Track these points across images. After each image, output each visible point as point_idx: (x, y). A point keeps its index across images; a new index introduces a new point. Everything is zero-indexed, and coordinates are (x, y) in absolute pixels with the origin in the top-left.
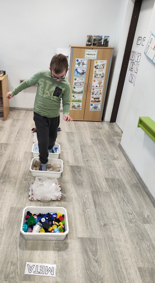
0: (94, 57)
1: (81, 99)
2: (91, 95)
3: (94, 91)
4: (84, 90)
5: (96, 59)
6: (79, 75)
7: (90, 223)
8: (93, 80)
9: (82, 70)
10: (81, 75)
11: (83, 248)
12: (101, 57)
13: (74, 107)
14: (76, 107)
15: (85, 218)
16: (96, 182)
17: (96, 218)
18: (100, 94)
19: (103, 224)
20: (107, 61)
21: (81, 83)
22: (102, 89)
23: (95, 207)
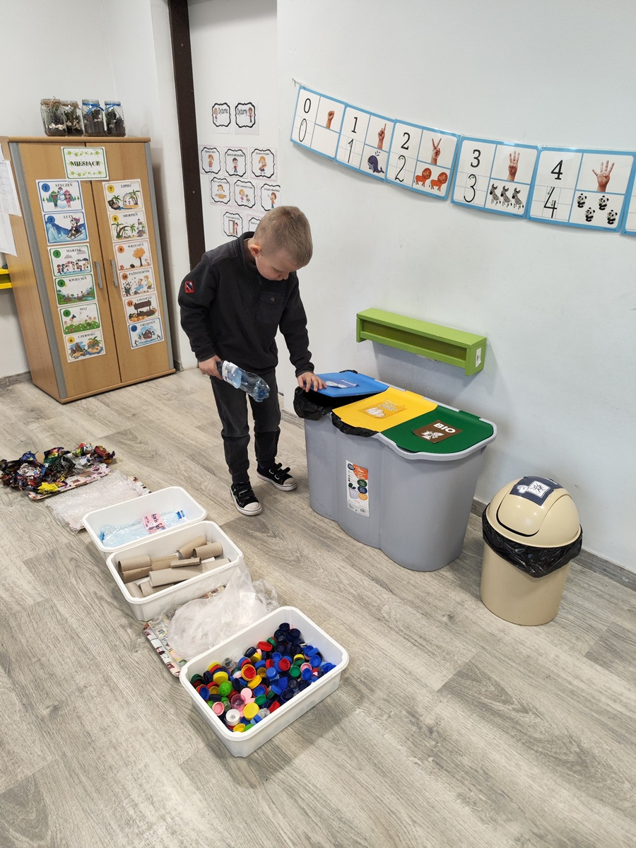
0: (100, 173)
1: (95, 318)
2: (123, 299)
3: (128, 284)
4: (98, 285)
5: (107, 178)
6: (64, 236)
7: (421, 637)
8: (117, 247)
9: (71, 219)
10: (72, 235)
11: (473, 707)
12: (120, 171)
13: (77, 349)
14: (86, 348)
15: (400, 633)
16: (326, 530)
17: (420, 616)
18: (149, 287)
19: (445, 619)
20: (139, 180)
21: (80, 263)
22: (150, 270)
23: (391, 591)
